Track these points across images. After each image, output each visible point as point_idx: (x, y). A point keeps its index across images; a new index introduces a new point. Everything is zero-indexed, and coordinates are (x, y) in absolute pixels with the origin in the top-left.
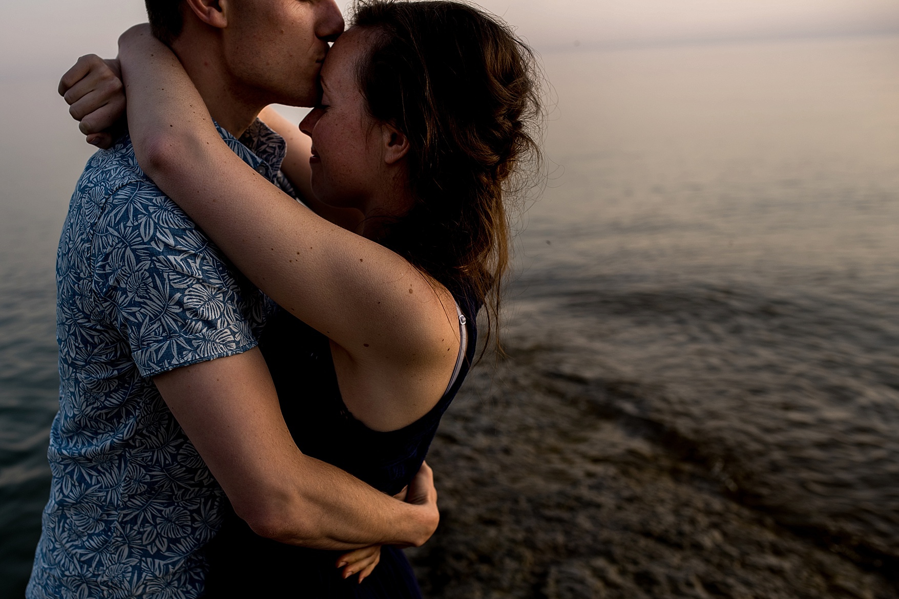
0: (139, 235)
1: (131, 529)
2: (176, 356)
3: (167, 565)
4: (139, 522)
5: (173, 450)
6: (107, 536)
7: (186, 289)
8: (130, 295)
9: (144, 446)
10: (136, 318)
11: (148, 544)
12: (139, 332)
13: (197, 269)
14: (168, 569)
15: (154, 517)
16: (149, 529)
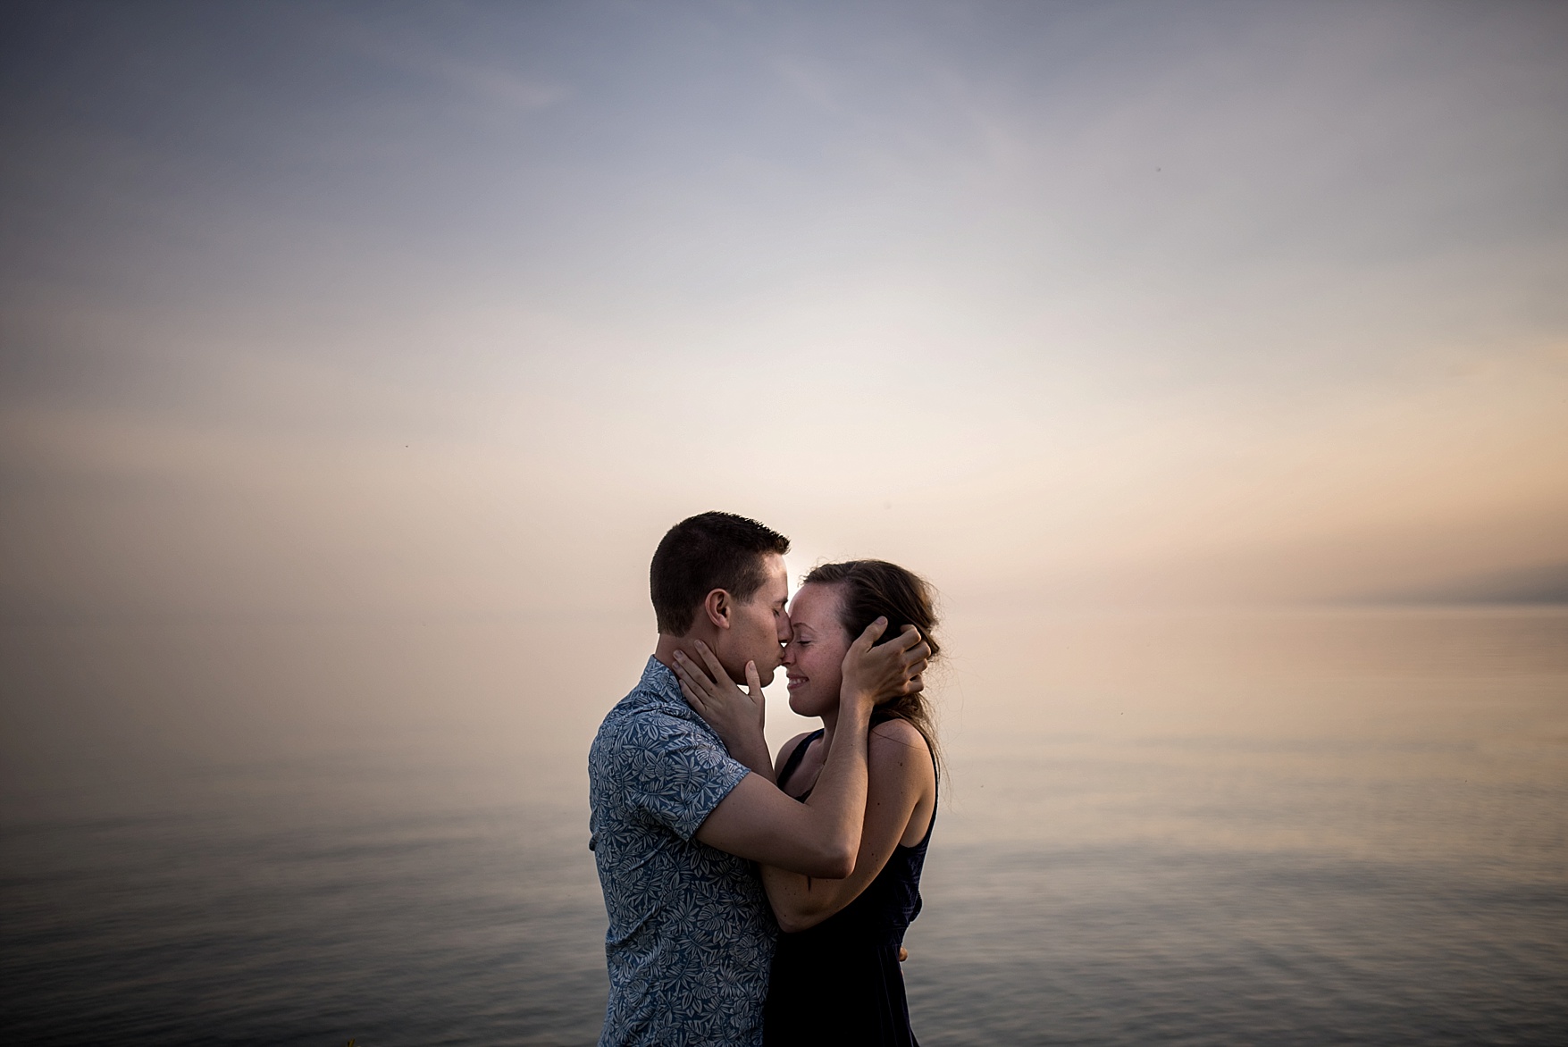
1: (672, 996)
4: (677, 990)
5: (692, 919)
6: (654, 1005)
9: (671, 920)
11: (687, 1008)
14: (704, 1027)
15: (688, 983)
16: (686, 993)
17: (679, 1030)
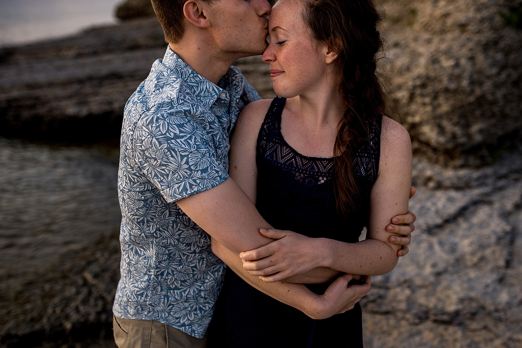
0: (160, 131)
1: (161, 278)
2: (189, 189)
3: (181, 292)
4: (165, 274)
5: (177, 237)
6: (149, 282)
7: (189, 154)
8: (159, 161)
9: (162, 237)
10: (166, 172)
11: (171, 284)
12: (168, 179)
13: (193, 144)
14: (182, 294)
15: (172, 271)
16: (170, 277)
17: (164, 296)
